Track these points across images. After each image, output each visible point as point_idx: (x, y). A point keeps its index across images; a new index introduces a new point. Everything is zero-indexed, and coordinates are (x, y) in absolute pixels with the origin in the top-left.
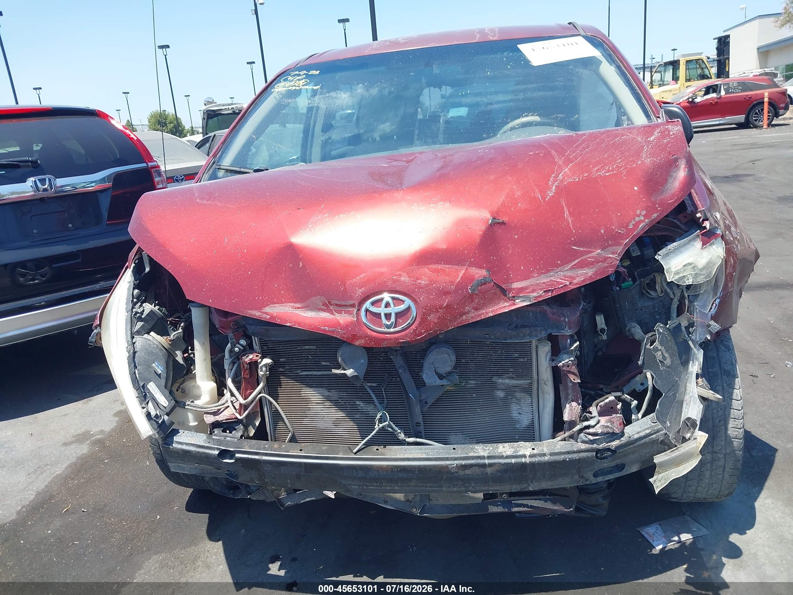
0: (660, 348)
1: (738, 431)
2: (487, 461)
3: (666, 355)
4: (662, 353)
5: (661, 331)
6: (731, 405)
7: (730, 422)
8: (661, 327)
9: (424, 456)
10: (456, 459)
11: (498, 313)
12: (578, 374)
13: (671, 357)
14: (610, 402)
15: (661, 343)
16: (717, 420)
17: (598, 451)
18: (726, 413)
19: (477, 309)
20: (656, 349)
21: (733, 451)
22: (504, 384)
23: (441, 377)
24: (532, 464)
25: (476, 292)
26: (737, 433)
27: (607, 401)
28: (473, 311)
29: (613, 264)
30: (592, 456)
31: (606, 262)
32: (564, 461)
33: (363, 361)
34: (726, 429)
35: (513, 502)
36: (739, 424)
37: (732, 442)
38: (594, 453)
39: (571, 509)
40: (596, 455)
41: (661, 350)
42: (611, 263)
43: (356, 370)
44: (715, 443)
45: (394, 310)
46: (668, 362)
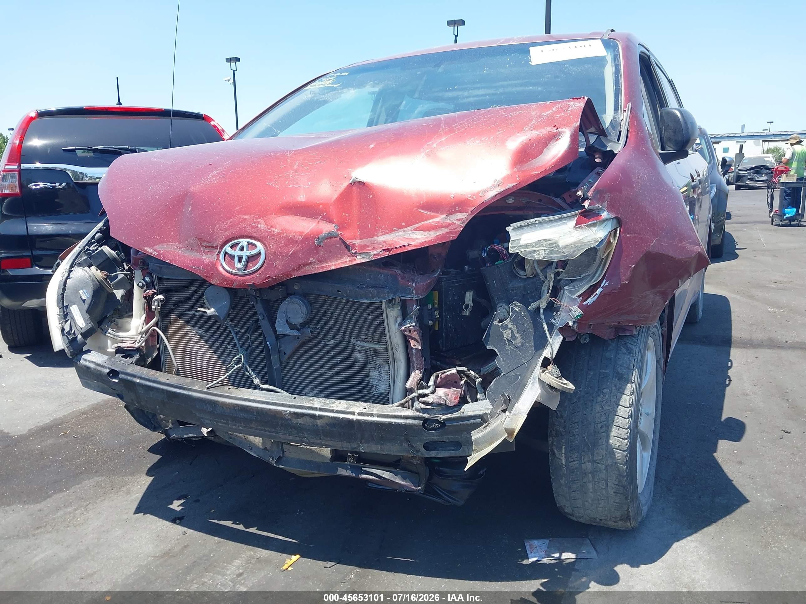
0: (510, 326)
1: (621, 441)
2: (317, 413)
3: (517, 335)
4: (512, 332)
5: (517, 310)
6: (616, 411)
7: (613, 430)
8: (517, 306)
9: (264, 400)
10: (290, 406)
11: (339, 267)
12: (419, 341)
13: (522, 338)
14: (452, 375)
15: (513, 322)
16: (599, 426)
17: (425, 420)
18: (610, 419)
19: (321, 261)
20: (506, 327)
21: (616, 463)
22: (362, 346)
23: (292, 327)
24: (359, 422)
25: (322, 244)
26: (620, 444)
27: (448, 373)
28: (317, 262)
29: (456, 230)
30: (418, 425)
31: (449, 227)
32: (390, 424)
33: (225, 303)
34: (608, 437)
35: (363, 468)
36: (623, 434)
37: (614, 453)
38: (421, 422)
39: (419, 488)
40: (424, 424)
41: (511, 329)
42: (454, 229)
43: (217, 310)
44: (596, 452)
45: (245, 254)
46: (518, 341)
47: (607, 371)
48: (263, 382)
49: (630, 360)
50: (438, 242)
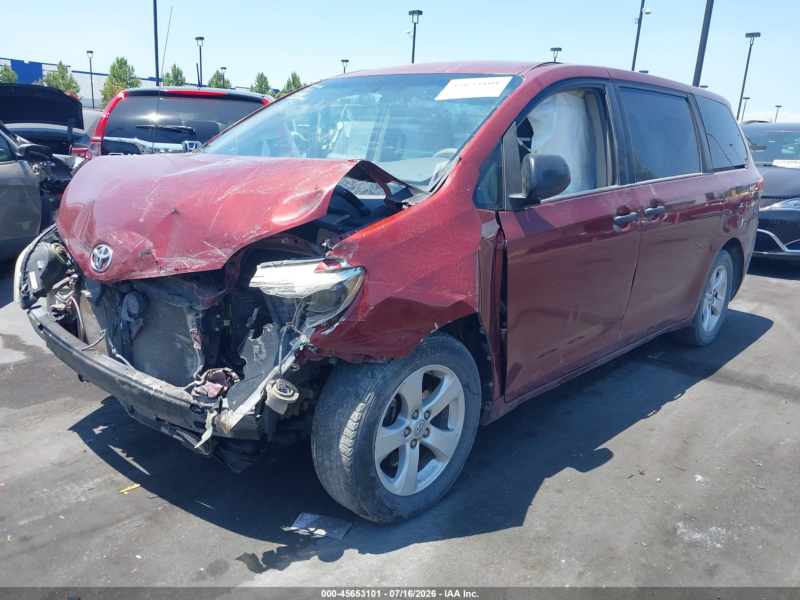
0: (260, 343)
1: (346, 449)
2: (133, 384)
3: (264, 351)
4: (260, 348)
5: (269, 331)
6: (347, 423)
7: (342, 438)
8: (270, 328)
9: (107, 366)
10: (120, 375)
11: (150, 277)
13: (267, 354)
14: (219, 373)
15: (263, 340)
16: (335, 432)
17: (193, 405)
18: (342, 429)
19: (141, 271)
20: (257, 343)
21: (343, 465)
22: (179, 338)
23: (130, 315)
24: (154, 396)
25: (143, 258)
26: (345, 450)
27: (217, 372)
28: (138, 271)
29: (222, 262)
30: (187, 407)
31: (218, 259)
32: (170, 402)
33: (98, 289)
34: (339, 443)
35: (177, 431)
36: (348, 443)
37: (341, 457)
38: (189, 405)
39: (208, 454)
40: (191, 407)
41: (260, 345)
42: (221, 261)
43: (92, 294)
44: (331, 453)
45: (102, 256)
46: (263, 356)
47: (351, 389)
48: (118, 352)
49: (369, 384)
50: (208, 269)
